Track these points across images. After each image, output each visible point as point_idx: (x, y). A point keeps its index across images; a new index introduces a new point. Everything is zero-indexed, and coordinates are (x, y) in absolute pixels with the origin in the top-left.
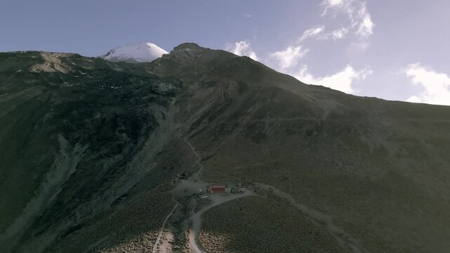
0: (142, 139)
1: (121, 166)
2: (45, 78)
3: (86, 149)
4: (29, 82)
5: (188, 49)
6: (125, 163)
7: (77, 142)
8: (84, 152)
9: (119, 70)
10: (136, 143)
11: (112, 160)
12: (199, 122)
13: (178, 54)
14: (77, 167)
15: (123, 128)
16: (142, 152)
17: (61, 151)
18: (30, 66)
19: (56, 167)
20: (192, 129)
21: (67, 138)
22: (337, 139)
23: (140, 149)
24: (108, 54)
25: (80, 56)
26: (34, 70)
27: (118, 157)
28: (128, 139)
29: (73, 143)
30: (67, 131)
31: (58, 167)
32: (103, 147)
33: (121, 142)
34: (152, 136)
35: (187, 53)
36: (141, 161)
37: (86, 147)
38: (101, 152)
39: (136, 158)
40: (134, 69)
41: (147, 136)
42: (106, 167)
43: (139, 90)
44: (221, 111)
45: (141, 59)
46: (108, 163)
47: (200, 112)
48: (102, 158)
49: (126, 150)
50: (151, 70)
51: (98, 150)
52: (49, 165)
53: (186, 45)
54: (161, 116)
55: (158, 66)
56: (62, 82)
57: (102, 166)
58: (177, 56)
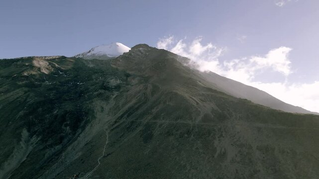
0: (80, 130)
1: (57, 155)
2: (32, 79)
3: (39, 141)
4: (21, 83)
5: (141, 49)
6: (61, 153)
7: (34, 134)
8: (37, 143)
9: (91, 66)
10: (74, 134)
11: (53, 149)
12: (122, 117)
13: (133, 52)
14: (27, 157)
15: (68, 122)
16: (76, 142)
17: (21, 143)
18: (23, 71)
19: (13, 156)
20: (116, 122)
21: (29, 131)
22: (199, 142)
23: (76, 139)
24: (90, 51)
25: (65, 58)
26: (26, 74)
27: (58, 147)
28: (70, 131)
29: (31, 136)
30: (30, 126)
31: (15, 157)
32: (51, 139)
33: (64, 134)
34: (87, 128)
35: (140, 51)
36: (74, 150)
37: (39, 139)
38: (48, 143)
39: (70, 148)
40: (102, 64)
41: (83, 128)
42: (47, 156)
43: (94, 87)
44: (137, 109)
45: (110, 55)
46: (49, 152)
47: (127, 107)
48: (47, 148)
49: (65, 141)
50: (114, 65)
51: (47, 141)
52: (8, 156)
53: (140, 46)
54: (100, 109)
55: (119, 61)
56: (44, 81)
57: (44, 155)
58: (132, 54)
